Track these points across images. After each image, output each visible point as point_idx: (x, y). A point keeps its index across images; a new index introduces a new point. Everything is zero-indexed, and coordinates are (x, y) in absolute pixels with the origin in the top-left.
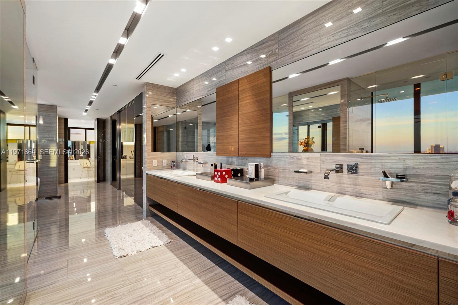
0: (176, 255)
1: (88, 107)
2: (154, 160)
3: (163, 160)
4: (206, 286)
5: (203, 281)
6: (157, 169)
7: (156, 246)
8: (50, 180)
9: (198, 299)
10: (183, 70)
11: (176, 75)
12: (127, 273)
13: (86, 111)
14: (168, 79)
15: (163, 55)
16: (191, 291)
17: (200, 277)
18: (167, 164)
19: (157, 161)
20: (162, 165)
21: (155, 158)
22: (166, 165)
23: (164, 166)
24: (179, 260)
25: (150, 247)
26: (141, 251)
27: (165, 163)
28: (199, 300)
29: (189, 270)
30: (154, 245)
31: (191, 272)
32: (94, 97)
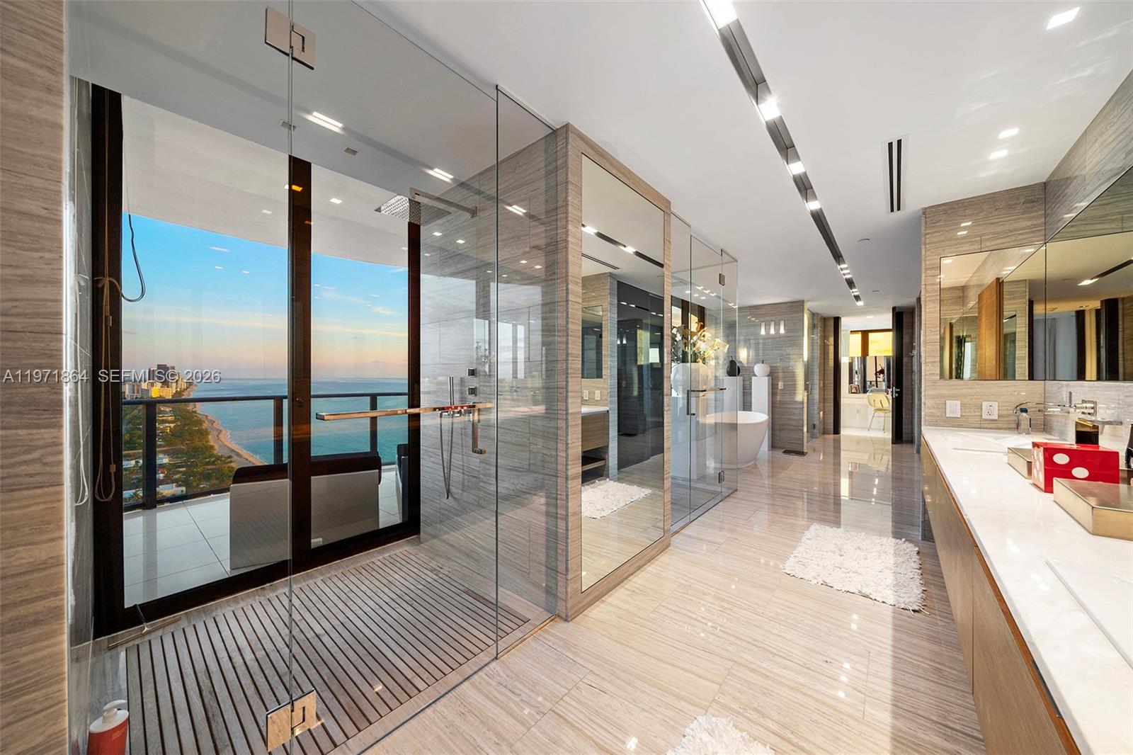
0: (895, 639)
1: (855, 291)
2: (947, 401)
3: (985, 405)
4: (888, 740)
5: (894, 727)
6: (959, 426)
7: (871, 596)
8: (794, 423)
9: (839, 735)
10: (1010, 133)
11: (998, 154)
12: (773, 599)
13: (857, 298)
14: (983, 175)
15: (899, 142)
16: (841, 712)
17: (896, 715)
18: (999, 416)
19: (961, 404)
20: (981, 416)
21: (952, 397)
22: (995, 417)
23: (986, 420)
24: (890, 653)
25: (857, 592)
26: (832, 587)
27: (991, 409)
28: (838, 738)
29: (889, 685)
30: (866, 591)
31: (890, 692)
32: (845, 270)
